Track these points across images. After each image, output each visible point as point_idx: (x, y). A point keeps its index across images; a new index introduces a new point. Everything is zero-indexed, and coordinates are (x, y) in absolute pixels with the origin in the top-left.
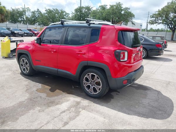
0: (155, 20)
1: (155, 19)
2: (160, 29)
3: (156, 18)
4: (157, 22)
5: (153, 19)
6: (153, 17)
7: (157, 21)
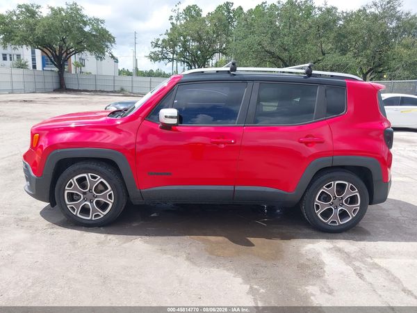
0: (162, 52)
1: (160, 49)
2: (155, 71)
3: (163, 48)
4: (166, 58)
5: (157, 49)
6: (156, 45)
7: (166, 55)
